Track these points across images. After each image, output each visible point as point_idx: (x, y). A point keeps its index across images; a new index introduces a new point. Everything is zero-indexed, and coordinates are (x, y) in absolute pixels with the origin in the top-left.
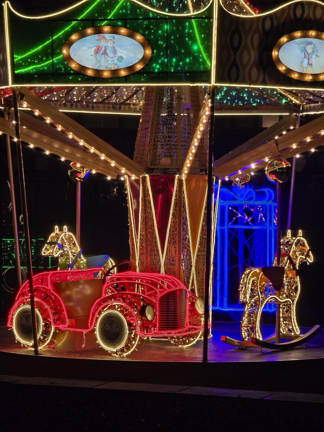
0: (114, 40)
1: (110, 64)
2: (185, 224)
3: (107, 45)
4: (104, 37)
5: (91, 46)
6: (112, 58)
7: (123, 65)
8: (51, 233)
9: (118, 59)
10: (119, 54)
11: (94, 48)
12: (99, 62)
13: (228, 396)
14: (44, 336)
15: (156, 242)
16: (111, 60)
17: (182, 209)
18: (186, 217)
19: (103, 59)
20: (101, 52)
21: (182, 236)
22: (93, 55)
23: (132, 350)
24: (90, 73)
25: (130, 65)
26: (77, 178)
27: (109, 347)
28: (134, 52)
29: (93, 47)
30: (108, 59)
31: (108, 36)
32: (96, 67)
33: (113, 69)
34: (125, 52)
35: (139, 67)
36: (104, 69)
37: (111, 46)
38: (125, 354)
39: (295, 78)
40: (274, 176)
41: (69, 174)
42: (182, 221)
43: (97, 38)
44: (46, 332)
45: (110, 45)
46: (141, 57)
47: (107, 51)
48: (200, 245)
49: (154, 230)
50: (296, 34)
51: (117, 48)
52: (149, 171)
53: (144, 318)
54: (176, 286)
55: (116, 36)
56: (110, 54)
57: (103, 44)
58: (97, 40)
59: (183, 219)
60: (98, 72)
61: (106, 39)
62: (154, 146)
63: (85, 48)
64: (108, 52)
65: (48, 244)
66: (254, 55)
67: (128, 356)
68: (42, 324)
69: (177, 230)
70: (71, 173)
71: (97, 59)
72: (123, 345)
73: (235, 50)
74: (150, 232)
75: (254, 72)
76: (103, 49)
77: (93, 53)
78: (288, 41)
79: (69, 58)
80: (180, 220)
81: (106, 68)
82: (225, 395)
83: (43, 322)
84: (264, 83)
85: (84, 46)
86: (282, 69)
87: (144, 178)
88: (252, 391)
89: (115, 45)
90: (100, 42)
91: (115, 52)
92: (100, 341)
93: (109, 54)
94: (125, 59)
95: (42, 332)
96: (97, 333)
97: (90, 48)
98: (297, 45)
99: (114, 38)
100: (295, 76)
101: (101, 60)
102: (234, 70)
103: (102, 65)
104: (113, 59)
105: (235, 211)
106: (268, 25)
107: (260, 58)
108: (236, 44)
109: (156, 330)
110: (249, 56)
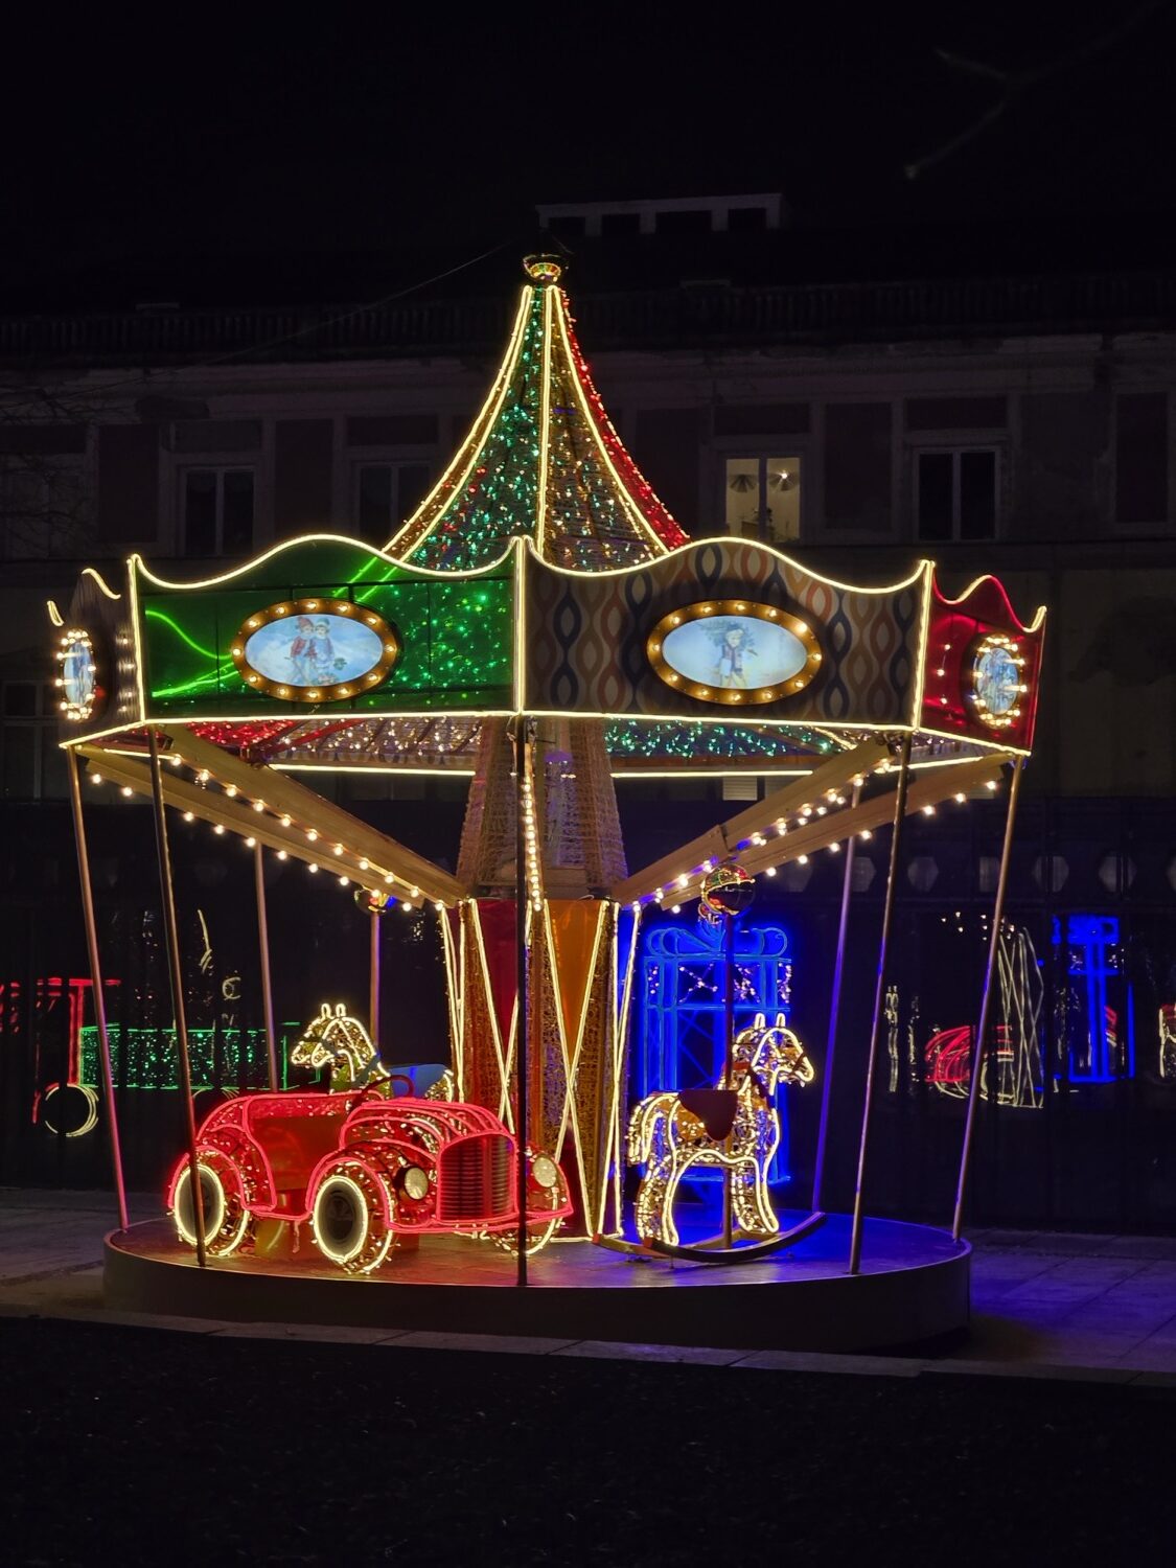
0: (329, 627)
1: (321, 675)
2: (551, 1001)
3: (315, 638)
4: (308, 620)
5: (286, 639)
6: (325, 662)
7: (344, 676)
8: (313, 1019)
9: (335, 665)
10: (338, 655)
11: (291, 644)
12: (300, 670)
13: (658, 1359)
14: (229, 1229)
15: (492, 1039)
16: (323, 666)
17: (543, 971)
18: (552, 987)
19: (307, 665)
20: (304, 651)
21: (542, 1026)
22: (289, 656)
23: (380, 1258)
24: (283, 693)
25: (357, 676)
26: (370, 907)
27: (334, 1251)
28: (366, 650)
29: (290, 640)
30: (318, 665)
31: (316, 619)
32: (295, 682)
33: (326, 684)
34: (350, 650)
35: (375, 679)
36: (310, 685)
37: (323, 638)
38: (368, 1269)
39: (702, 698)
40: (717, 901)
41: (356, 898)
42: (543, 995)
43: (297, 623)
44: (232, 1221)
45: (320, 635)
46: (377, 659)
47: (316, 648)
48: (584, 1043)
49: (488, 1013)
50: (702, 610)
51: (334, 643)
52: (478, 891)
53: (402, 1193)
54: (482, 1129)
55: (330, 617)
56: (322, 656)
57: (307, 634)
58: (297, 627)
59: (545, 992)
60: (299, 691)
61: (312, 625)
62: (489, 840)
63: (275, 644)
64: (317, 651)
65: (306, 1040)
66: (609, 654)
67: (374, 1272)
68: (222, 1202)
69: (533, 1013)
70: (361, 896)
71: (296, 666)
72: (358, 1248)
73: (566, 643)
74: (479, 1018)
75: (612, 686)
76: (308, 645)
77: (288, 654)
78: (682, 624)
79: (243, 666)
80: (538, 994)
81: (313, 681)
82: (651, 1359)
83: (226, 1200)
84: (633, 709)
85: (272, 639)
86: (671, 680)
87: (467, 907)
88: (708, 1350)
89: (329, 635)
90: (302, 631)
91: (329, 649)
92: (319, 1239)
93: (319, 656)
94: (348, 663)
95: (224, 1220)
96: (315, 1223)
97: (284, 643)
98: (705, 631)
99: (327, 622)
100: (703, 694)
101: (303, 667)
102: (565, 683)
103: (307, 677)
104: (327, 664)
105: (691, 974)
106: (639, 591)
107: (625, 658)
108: (567, 629)
109: (435, 1219)
110: (599, 655)
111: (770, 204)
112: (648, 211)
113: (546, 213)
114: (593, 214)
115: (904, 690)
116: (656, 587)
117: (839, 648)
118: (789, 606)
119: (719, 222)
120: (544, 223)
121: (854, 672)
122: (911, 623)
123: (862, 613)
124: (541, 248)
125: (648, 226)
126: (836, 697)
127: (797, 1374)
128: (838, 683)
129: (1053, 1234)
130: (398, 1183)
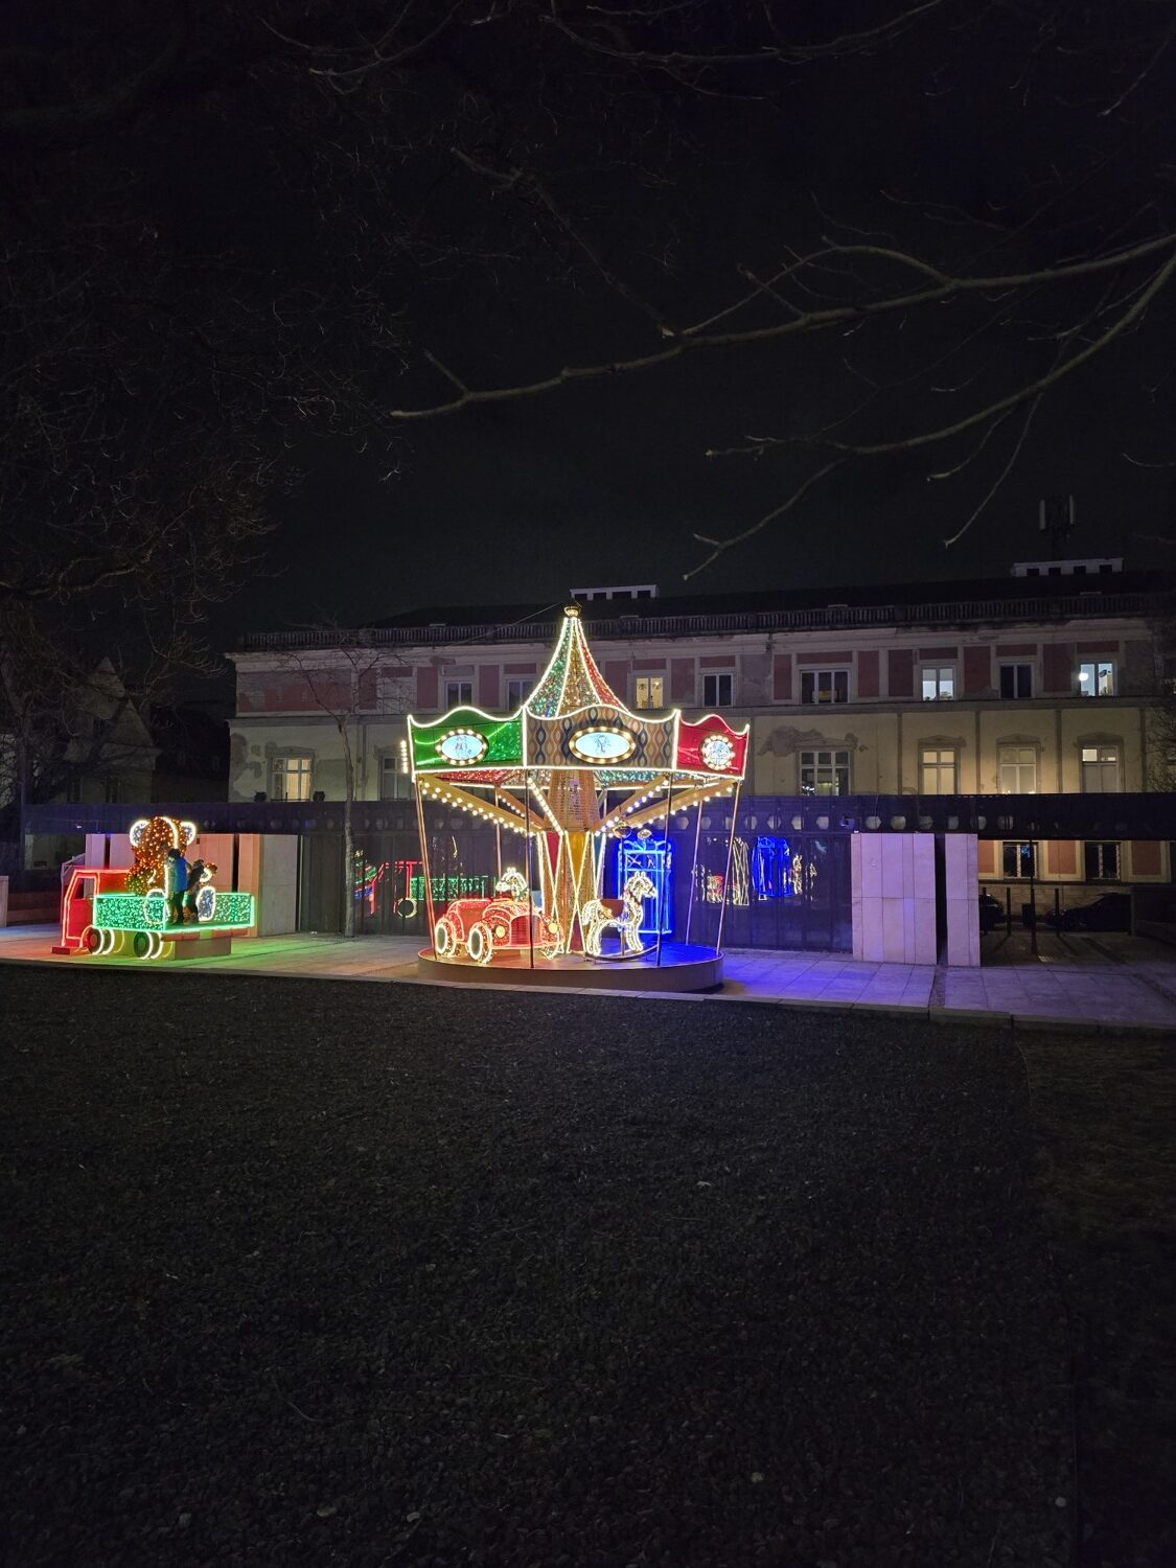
1: (464, 755)
10: (469, 748)
16: (465, 752)
19: (460, 752)
20: (459, 748)
23: (489, 958)
27: (475, 956)
29: (454, 744)
30: (463, 752)
32: (456, 758)
33: (466, 759)
38: (484, 962)
39: (591, 762)
45: (463, 743)
47: (462, 746)
50: (590, 730)
51: (468, 744)
53: (495, 935)
58: (457, 739)
66: (557, 747)
67: (487, 963)
71: (457, 753)
72: (480, 954)
73: (541, 744)
75: (558, 757)
76: (460, 745)
77: (454, 749)
78: (582, 735)
81: (462, 758)
84: (566, 765)
86: (579, 755)
89: (466, 742)
90: (458, 741)
91: (466, 747)
92: (471, 951)
93: (463, 749)
98: (591, 738)
99: (465, 737)
100: (590, 760)
102: (541, 757)
103: (460, 756)
106: (567, 725)
107: (562, 749)
108: (541, 738)
109: (509, 944)
110: (553, 747)
111: (652, 589)
112: (609, 592)
113: (574, 592)
114: (590, 593)
115: (668, 757)
116: (573, 723)
117: (643, 742)
118: (622, 727)
119: (634, 595)
120: (573, 596)
121: (648, 751)
122: (670, 733)
123: (652, 729)
124: (571, 604)
125: (609, 597)
126: (642, 759)
127: (661, 1000)
128: (643, 755)
129: (753, 950)
130: (494, 931)
